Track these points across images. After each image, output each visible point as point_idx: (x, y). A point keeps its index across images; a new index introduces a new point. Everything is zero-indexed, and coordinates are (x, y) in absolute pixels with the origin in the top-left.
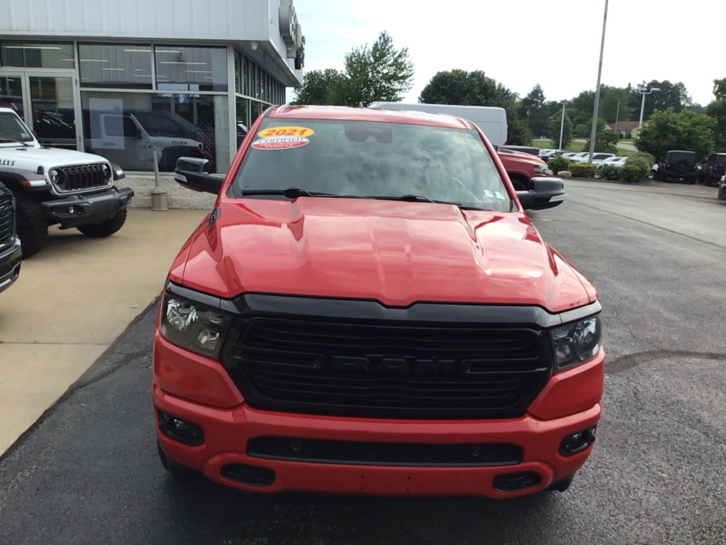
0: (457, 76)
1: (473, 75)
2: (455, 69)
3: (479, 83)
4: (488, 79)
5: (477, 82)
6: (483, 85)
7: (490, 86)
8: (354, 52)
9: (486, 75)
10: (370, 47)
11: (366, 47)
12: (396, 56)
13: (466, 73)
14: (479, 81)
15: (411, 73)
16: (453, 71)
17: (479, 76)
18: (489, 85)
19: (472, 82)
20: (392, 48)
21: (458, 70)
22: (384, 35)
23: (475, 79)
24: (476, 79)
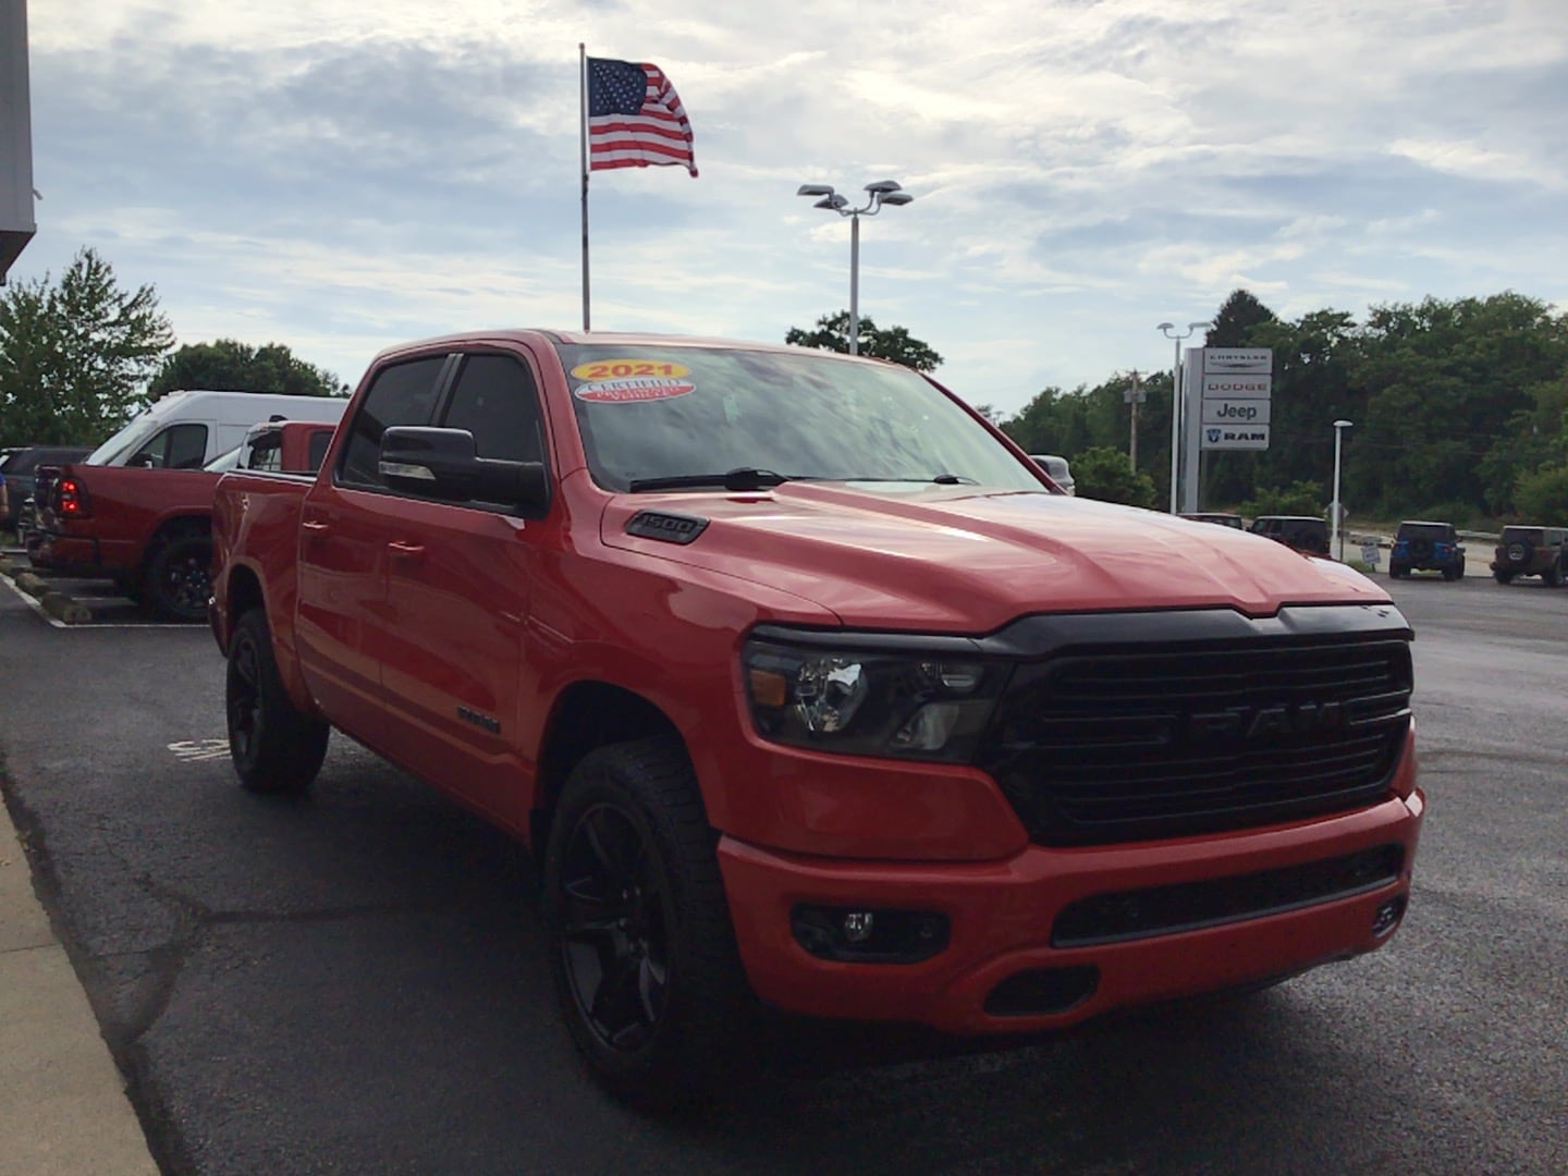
0: (226, 356)
1: (265, 353)
2: (223, 339)
3: (281, 371)
4: (300, 363)
5: (275, 370)
6: (290, 376)
7: (307, 378)
8: (16, 291)
9: (293, 356)
10: (56, 282)
11: (46, 282)
12: (126, 302)
13: (250, 350)
14: (277, 367)
15: (169, 341)
16: (218, 343)
17: (278, 357)
18: (304, 377)
19: (263, 369)
20: (115, 286)
21: (230, 342)
22: (89, 256)
23: (269, 363)
24: (273, 364)
